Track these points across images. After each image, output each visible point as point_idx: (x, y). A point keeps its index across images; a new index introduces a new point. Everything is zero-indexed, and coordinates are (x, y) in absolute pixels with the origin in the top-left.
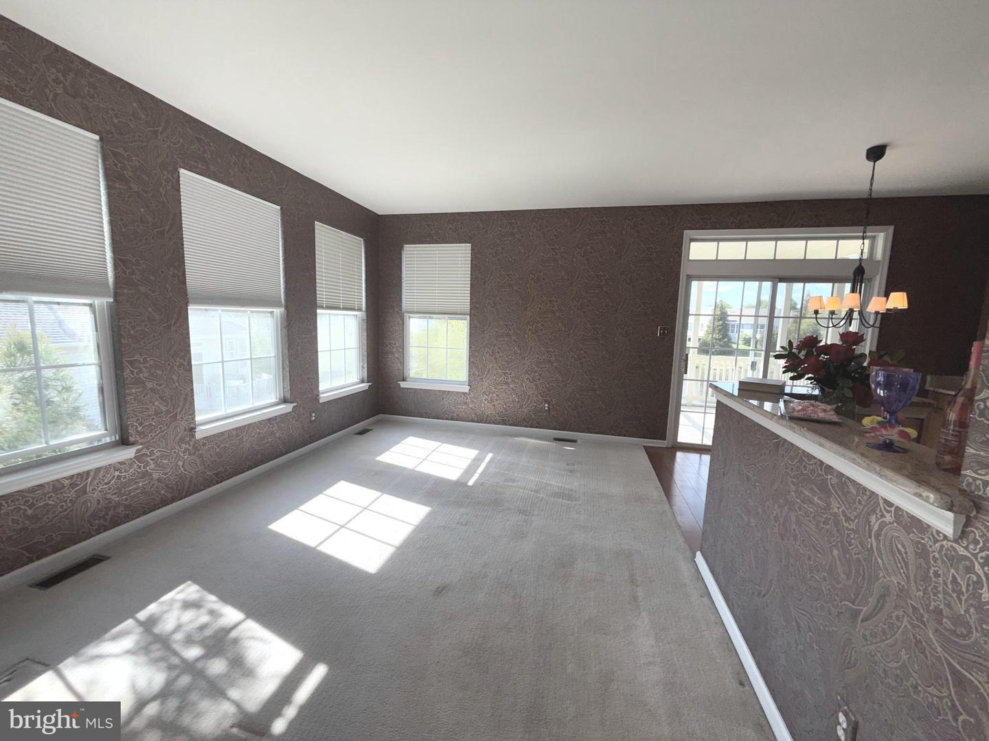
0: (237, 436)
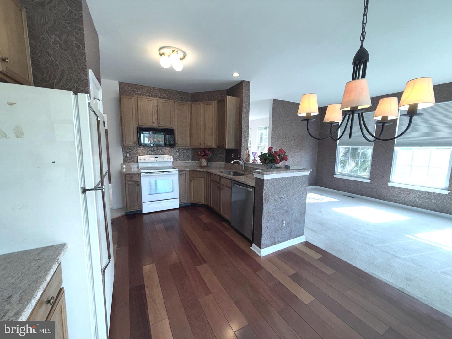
0: (407, 191)
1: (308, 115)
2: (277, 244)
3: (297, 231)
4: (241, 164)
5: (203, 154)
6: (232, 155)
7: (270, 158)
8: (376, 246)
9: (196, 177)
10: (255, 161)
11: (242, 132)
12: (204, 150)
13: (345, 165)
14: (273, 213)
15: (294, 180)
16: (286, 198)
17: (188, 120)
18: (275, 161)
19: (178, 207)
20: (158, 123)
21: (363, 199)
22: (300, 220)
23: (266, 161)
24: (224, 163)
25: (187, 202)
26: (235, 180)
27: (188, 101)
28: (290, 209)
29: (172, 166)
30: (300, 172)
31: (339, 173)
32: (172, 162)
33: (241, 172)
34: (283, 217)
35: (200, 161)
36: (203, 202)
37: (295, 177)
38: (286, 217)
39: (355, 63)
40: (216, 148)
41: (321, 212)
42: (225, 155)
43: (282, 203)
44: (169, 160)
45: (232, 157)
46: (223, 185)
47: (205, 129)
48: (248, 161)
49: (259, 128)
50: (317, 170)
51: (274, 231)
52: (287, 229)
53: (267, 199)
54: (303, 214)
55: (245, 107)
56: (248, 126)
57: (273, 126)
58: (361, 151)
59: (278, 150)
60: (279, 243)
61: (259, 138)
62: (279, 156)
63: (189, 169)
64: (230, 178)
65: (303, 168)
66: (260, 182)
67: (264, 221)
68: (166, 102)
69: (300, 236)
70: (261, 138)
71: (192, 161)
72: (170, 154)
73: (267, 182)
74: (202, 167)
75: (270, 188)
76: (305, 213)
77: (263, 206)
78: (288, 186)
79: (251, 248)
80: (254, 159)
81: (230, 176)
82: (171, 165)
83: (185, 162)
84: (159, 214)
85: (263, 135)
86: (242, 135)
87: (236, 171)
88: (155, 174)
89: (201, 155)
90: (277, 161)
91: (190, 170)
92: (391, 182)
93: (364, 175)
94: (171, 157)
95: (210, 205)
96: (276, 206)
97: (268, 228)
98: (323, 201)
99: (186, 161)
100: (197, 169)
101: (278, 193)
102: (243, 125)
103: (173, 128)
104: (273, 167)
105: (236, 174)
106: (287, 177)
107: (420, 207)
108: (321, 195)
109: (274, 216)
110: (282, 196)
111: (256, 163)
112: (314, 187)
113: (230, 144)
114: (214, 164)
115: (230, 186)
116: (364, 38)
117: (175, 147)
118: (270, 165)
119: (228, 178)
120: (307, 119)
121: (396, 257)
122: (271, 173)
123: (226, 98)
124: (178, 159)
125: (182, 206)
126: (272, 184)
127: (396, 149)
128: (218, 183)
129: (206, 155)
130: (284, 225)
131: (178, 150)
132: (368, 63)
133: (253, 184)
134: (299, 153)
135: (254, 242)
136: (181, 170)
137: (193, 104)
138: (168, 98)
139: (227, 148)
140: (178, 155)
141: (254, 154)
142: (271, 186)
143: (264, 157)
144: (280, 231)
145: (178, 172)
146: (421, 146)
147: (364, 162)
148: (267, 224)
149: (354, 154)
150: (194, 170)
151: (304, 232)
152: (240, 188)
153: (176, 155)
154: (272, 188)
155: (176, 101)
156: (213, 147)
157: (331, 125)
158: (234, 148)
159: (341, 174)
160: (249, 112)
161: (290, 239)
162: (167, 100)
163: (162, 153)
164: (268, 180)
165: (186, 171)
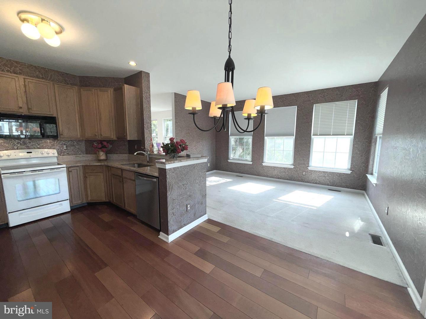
1: (194, 109)
2: (184, 227)
3: (200, 212)
4: (145, 156)
5: (100, 146)
6: (136, 146)
7: (172, 148)
8: (256, 211)
9: (91, 173)
10: (159, 151)
11: (145, 123)
12: (101, 142)
13: (236, 152)
14: (177, 199)
15: (194, 168)
16: (189, 184)
17: (76, 107)
18: (177, 151)
19: (69, 210)
20: (29, 109)
21: (248, 177)
22: (202, 202)
23: (168, 151)
24: (127, 155)
25: (82, 202)
26: (138, 172)
27: (76, 85)
28: (193, 193)
29: (57, 162)
30: (200, 159)
31: (232, 158)
32: (57, 157)
33: (146, 163)
34: (188, 201)
35: (97, 154)
36: (104, 199)
37: (195, 164)
38: (190, 201)
39: (225, 69)
40: (116, 139)
41: (220, 191)
42: (127, 146)
43: (185, 189)
44: (51, 155)
45: (136, 148)
46: (126, 178)
47: (101, 118)
48: (153, 151)
49: (164, 119)
50: (216, 156)
51: (179, 216)
52: (192, 212)
53: (171, 188)
54: (204, 196)
55: (145, 98)
56: (150, 117)
57: (176, 118)
58: (245, 140)
59: (179, 140)
60: (185, 226)
61: (165, 129)
62: (180, 146)
63: (81, 164)
64: (133, 170)
65: (201, 156)
66: (163, 172)
67: (169, 208)
68: (40, 82)
69: (203, 215)
70: (167, 130)
71: (87, 154)
72: (53, 147)
73: (170, 171)
74: (100, 161)
75: (173, 176)
76: (206, 195)
77: (168, 195)
78: (190, 173)
79: (159, 237)
80: (159, 150)
81: (133, 168)
82: (55, 160)
83: (76, 157)
84: (39, 223)
85: (169, 127)
86: (145, 126)
87: (141, 162)
88: (29, 174)
89: (97, 148)
90: (178, 151)
91: (83, 166)
92: (264, 163)
93: (248, 159)
94: (55, 151)
95: (113, 202)
96: (180, 192)
97: (174, 214)
98: (220, 182)
99: (77, 154)
100: (94, 163)
101: (181, 180)
102: (144, 116)
103: (54, 116)
104: (176, 157)
105: (140, 165)
106: (188, 165)
107: (280, 179)
108: (220, 177)
109: (179, 202)
110: (185, 182)
111: (160, 153)
112: (215, 171)
113: (131, 135)
114: (114, 156)
115: (134, 179)
116: (230, 50)
117: (59, 139)
118: (173, 154)
119: (131, 170)
120: (193, 113)
121: (268, 216)
122: (172, 162)
123: (123, 87)
124: (66, 153)
125: (73, 208)
126: (175, 173)
127: (266, 138)
128: (119, 176)
129: (104, 147)
130: (189, 208)
131: (64, 143)
132: (234, 71)
133: (156, 174)
134: (201, 143)
135: (161, 230)
136: (70, 166)
137: (82, 90)
138: (43, 78)
139: (128, 139)
140: (65, 148)
141: (158, 145)
142: (174, 174)
143: (166, 148)
144: (186, 215)
145: (65, 168)
146: (279, 136)
147: (247, 149)
148: (173, 211)
149: (240, 142)
150: (89, 164)
151: (206, 212)
152: (144, 179)
153: (61, 149)
154: (175, 176)
155: (57, 83)
156: (113, 139)
157: (215, 119)
158: (136, 139)
159: (233, 159)
160: (150, 103)
161: (195, 220)
162: (41, 80)
163: (38, 146)
164: (170, 169)
165: (78, 166)
